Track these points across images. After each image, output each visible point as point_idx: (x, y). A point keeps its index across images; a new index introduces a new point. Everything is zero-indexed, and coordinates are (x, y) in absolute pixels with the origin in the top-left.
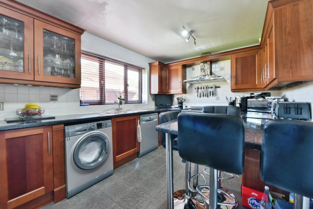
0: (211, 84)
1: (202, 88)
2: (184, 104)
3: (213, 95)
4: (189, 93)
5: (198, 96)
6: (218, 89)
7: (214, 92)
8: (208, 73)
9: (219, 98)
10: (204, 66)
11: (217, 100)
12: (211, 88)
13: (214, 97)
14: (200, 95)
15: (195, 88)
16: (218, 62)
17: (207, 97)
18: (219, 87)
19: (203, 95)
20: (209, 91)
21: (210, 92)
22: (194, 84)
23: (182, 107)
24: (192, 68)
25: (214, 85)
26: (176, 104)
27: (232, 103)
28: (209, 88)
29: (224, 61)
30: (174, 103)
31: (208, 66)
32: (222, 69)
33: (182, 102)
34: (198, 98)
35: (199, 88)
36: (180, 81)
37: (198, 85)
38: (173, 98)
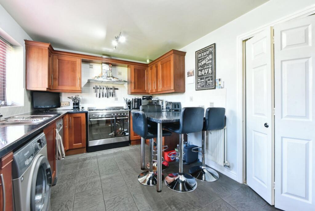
0: (111, 86)
3: (112, 96)
4: (84, 93)
5: (97, 96)
6: (116, 91)
7: (114, 93)
8: (110, 75)
9: (117, 98)
10: (107, 66)
11: (115, 100)
12: (111, 89)
13: (114, 98)
14: (100, 95)
15: (94, 88)
16: (117, 67)
17: (107, 98)
18: (117, 89)
19: (103, 96)
20: (109, 92)
21: (110, 93)
22: (92, 83)
23: (78, 108)
24: (90, 66)
25: (114, 87)
26: (65, 104)
27: (129, 103)
28: (109, 89)
29: (122, 67)
30: (63, 104)
31: (111, 68)
32: (120, 74)
33: (79, 103)
34: (97, 98)
35: (98, 88)
36: (79, 78)
37: (97, 84)
38: (61, 97)
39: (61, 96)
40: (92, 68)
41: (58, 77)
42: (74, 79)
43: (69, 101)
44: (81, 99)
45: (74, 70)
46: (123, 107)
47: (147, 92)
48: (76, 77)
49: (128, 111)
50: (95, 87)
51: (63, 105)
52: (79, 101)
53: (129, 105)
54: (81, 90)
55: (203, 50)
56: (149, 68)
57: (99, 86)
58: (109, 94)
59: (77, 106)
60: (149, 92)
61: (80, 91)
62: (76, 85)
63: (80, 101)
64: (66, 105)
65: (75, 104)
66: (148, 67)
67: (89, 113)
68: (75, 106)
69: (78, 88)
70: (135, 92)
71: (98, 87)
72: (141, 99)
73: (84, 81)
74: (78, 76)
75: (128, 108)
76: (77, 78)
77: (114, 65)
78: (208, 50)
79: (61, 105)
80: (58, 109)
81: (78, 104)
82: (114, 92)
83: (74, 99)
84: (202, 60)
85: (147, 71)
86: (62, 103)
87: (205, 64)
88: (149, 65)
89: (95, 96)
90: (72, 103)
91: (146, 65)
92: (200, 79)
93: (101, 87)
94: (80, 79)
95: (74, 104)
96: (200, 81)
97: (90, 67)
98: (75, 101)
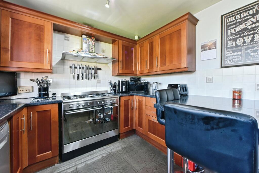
0: (92, 65)
1: (81, 68)
2: (50, 89)
3: (95, 77)
5: (74, 78)
6: (99, 71)
7: (96, 75)
8: (92, 51)
9: (100, 81)
10: (88, 40)
11: (98, 83)
12: (93, 69)
13: (96, 80)
14: (78, 76)
15: (70, 67)
16: (100, 42)
17: (87, 80)
18: (100, 69)
19: (82, 78)
20: (90, 73)
21: (92, 74)
22: (68, 60)
23: (47, 95)
24: (65, 37)
25: (96, 66)
26: (26, 90)
27: (114, 86)
28: (90, 69)
29: (106, 43)
30: (22, 90)
31: (93, 42)
32: (104, 51)
33: (48, 87)
34: (74, 80)
35: (76, 68)
36: (49, 50)
37: (74, 63)
38: (18, 79)
39: (19, 77)
40: (69, 40)
41: (11, 47)
42: (40, 52)
43: (33, 86)
44: (51, 82)
45: (40, 39)
46: (107, 91)
47: (134, 73)
48: (43, 49)
49: (118, 97)
50: (71, 65)
51: (22, 92)
52: (48, 85)
53: (114, 89)
54: (52, 68)
55: (241, 10)
56: (137, 46)
57: (78, 65)
58: (90, 75)
59: (44, 92)
60: (137, 73)
61: (50, 71)
62: (43, 61)
63: (50, 85)
64: (26, 92)
65: (42, 90)
66: (136, 44)
67: (64, 103)
68: (41, 93)
69: (47, 66)
70: (123, 73)
71: (76, 66)
72: (128, 81)
73: (57, 57)
74: (47, 47)
75: (114, 92)
76: (45, 51)
77: (97, 40)
78: (254, 8)
79: (19, 92)
80: (14, 97)
81: (46, 89)
82: (96, 73)
83: (40, 83)
84: (237, 24)
85: (135, 49)
86: (20, 89)
87: (246, 29)
88: (137, 43)
89: (72, 77)
90: (36, 88)
91: (135, 42)
92: (231, 52)
93: (81, 66)
94: (50, 53)
95: (40, 90)
96: (232, 55)
97: (65, 39)
98: (41, 86)
